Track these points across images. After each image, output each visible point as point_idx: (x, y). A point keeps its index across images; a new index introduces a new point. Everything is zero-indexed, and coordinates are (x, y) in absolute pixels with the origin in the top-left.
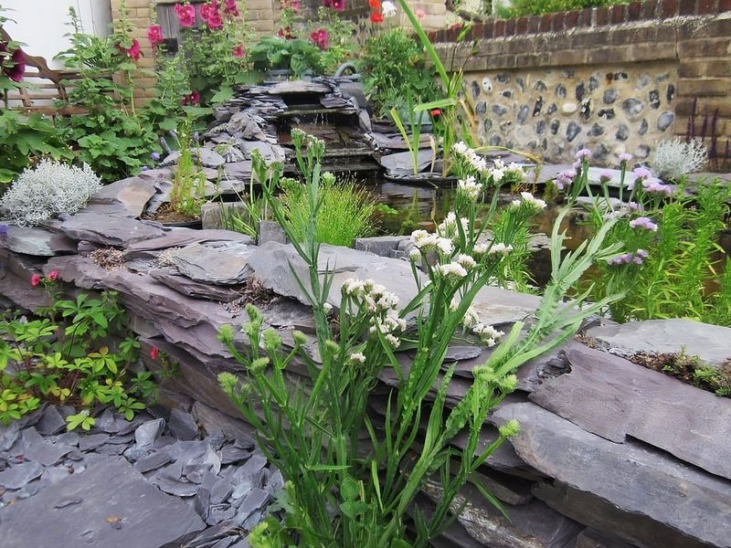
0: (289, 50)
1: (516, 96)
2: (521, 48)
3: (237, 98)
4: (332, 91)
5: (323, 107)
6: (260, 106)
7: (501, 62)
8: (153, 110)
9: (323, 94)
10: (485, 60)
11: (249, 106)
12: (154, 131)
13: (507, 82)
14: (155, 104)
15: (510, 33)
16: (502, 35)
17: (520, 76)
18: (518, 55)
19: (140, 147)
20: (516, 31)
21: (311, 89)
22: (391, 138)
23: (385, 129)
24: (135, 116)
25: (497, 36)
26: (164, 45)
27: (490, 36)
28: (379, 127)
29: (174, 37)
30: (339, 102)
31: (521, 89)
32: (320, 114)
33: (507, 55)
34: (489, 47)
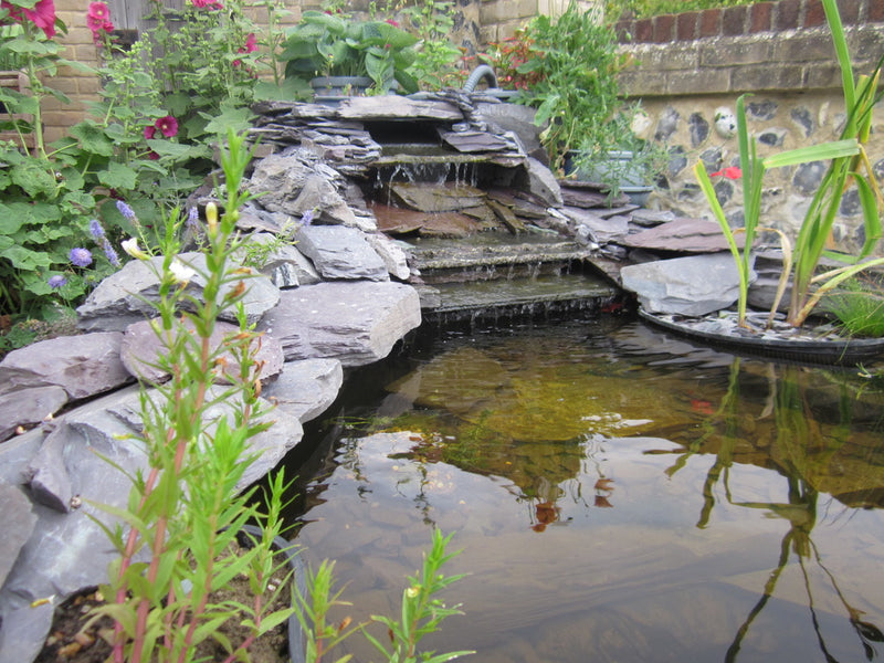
0: (359, 39)
1: (789, 141)
2: (817, 52)
3: (262, 125)
4: (466, 117)
5: (452, 150)
6: (327, 143)
7: (766, 79)
8: (86, 145)
9: (448, 125)
10: (726, 74)
11: (297, 143)
12: (87, 188)
13: (771, 117)
14: (90, 132)
15: (786, 24)
16: (768, 28)
17: (803, 105)
18: (810, 65)
19: (54, 225)
20: (801, 20)
21: (425, 113)
22: (606, 218)
23: (589, 199)
24: (44, 156)
25: (753, 31)
26: (115, 37)
27: (739, 32)
28: (577, 196)
29: (132, 27)
30: (487, 141)
31: (803, 130)
32: (453, 165)
33: (781, 65)
34: (739, 51)
